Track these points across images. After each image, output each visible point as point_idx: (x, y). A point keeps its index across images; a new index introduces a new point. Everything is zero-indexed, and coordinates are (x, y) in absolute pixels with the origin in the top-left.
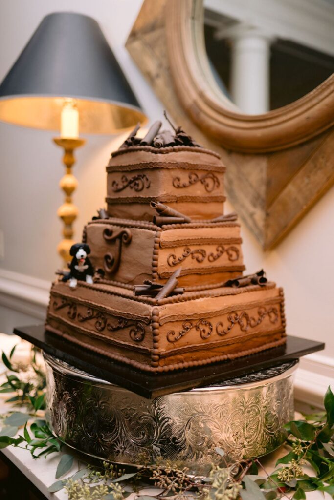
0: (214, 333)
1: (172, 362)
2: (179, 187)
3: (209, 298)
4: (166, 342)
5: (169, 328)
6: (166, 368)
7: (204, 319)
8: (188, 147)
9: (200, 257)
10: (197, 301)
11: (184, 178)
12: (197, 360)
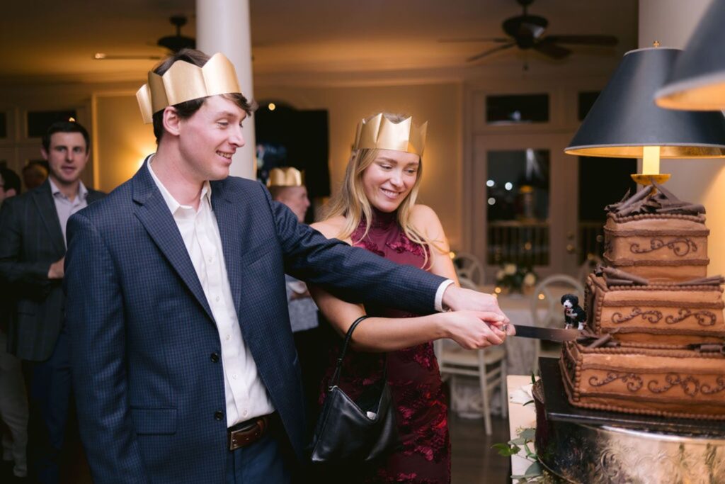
0: (645, 387)
1: (594, 402)
2: (637, 252)
3: (644, 356)
4: (587, 384)
5: (592, 373)
6: (586, 405)
7: (635, 373)
8: (652, 215)
9: (655, 318)
10: (627, 356)
11: (645, 244)
12: (623, 407)
